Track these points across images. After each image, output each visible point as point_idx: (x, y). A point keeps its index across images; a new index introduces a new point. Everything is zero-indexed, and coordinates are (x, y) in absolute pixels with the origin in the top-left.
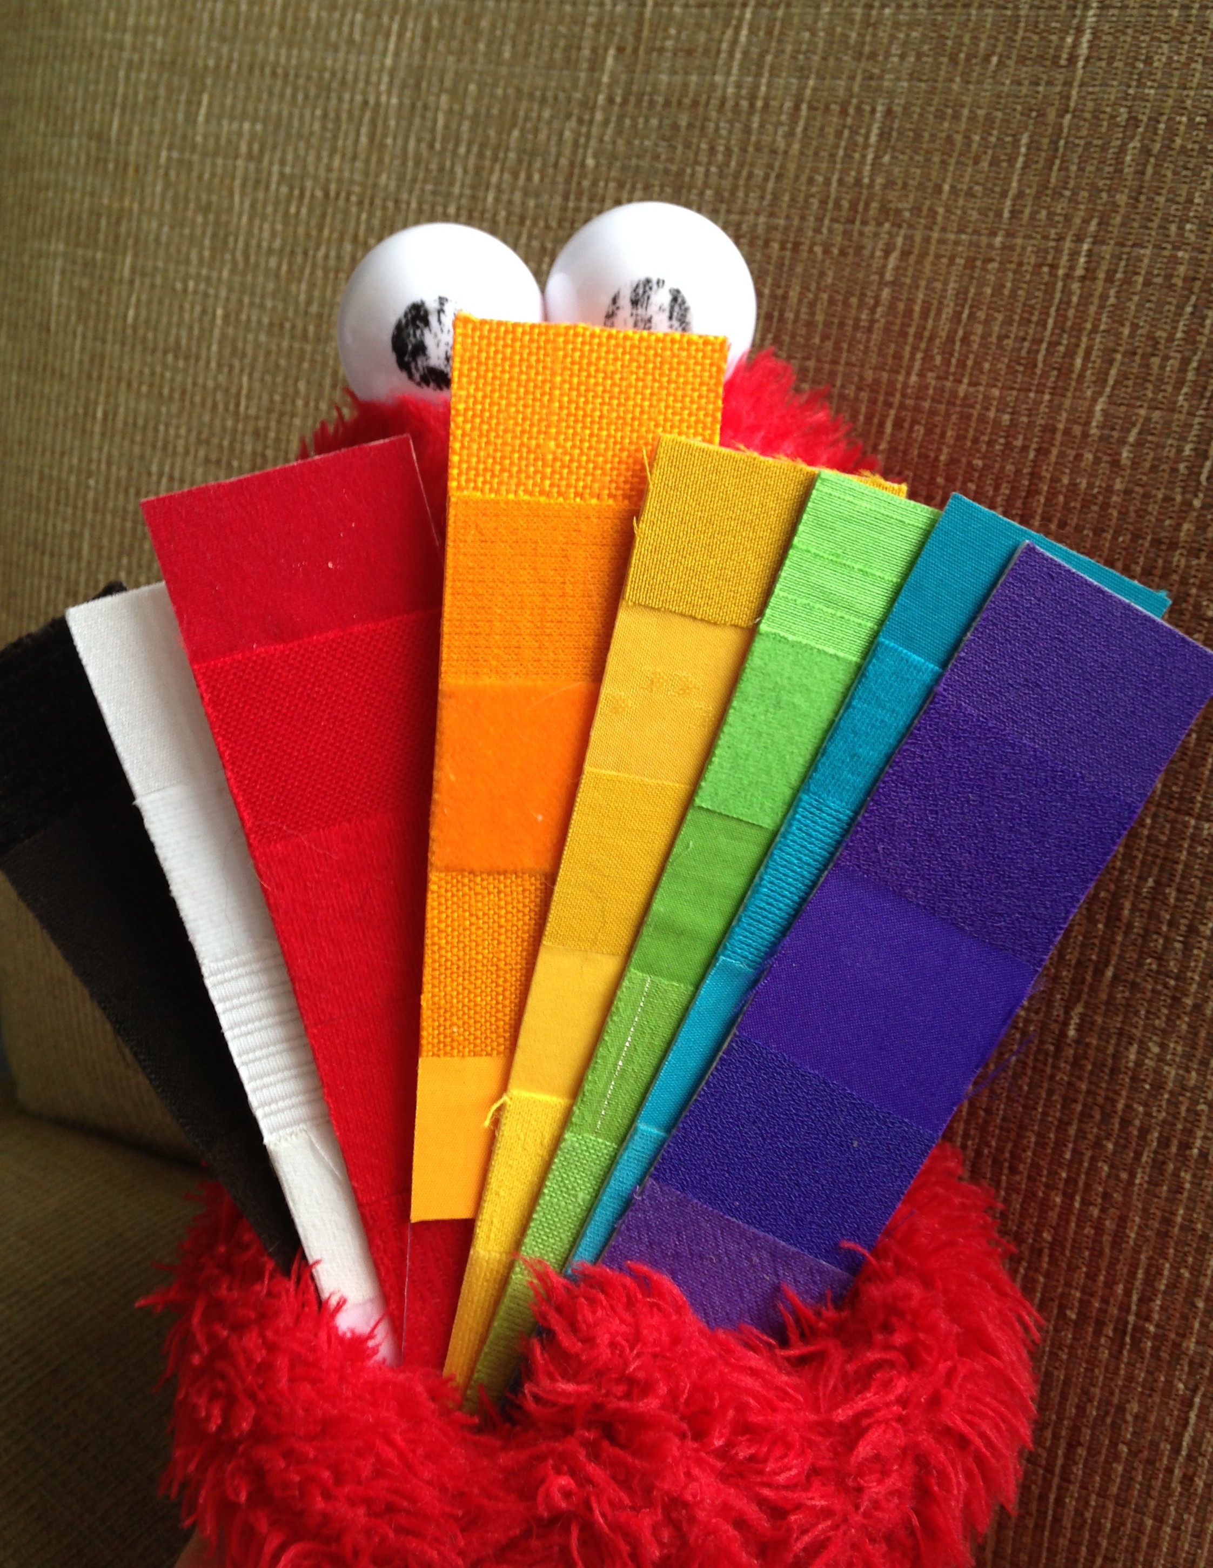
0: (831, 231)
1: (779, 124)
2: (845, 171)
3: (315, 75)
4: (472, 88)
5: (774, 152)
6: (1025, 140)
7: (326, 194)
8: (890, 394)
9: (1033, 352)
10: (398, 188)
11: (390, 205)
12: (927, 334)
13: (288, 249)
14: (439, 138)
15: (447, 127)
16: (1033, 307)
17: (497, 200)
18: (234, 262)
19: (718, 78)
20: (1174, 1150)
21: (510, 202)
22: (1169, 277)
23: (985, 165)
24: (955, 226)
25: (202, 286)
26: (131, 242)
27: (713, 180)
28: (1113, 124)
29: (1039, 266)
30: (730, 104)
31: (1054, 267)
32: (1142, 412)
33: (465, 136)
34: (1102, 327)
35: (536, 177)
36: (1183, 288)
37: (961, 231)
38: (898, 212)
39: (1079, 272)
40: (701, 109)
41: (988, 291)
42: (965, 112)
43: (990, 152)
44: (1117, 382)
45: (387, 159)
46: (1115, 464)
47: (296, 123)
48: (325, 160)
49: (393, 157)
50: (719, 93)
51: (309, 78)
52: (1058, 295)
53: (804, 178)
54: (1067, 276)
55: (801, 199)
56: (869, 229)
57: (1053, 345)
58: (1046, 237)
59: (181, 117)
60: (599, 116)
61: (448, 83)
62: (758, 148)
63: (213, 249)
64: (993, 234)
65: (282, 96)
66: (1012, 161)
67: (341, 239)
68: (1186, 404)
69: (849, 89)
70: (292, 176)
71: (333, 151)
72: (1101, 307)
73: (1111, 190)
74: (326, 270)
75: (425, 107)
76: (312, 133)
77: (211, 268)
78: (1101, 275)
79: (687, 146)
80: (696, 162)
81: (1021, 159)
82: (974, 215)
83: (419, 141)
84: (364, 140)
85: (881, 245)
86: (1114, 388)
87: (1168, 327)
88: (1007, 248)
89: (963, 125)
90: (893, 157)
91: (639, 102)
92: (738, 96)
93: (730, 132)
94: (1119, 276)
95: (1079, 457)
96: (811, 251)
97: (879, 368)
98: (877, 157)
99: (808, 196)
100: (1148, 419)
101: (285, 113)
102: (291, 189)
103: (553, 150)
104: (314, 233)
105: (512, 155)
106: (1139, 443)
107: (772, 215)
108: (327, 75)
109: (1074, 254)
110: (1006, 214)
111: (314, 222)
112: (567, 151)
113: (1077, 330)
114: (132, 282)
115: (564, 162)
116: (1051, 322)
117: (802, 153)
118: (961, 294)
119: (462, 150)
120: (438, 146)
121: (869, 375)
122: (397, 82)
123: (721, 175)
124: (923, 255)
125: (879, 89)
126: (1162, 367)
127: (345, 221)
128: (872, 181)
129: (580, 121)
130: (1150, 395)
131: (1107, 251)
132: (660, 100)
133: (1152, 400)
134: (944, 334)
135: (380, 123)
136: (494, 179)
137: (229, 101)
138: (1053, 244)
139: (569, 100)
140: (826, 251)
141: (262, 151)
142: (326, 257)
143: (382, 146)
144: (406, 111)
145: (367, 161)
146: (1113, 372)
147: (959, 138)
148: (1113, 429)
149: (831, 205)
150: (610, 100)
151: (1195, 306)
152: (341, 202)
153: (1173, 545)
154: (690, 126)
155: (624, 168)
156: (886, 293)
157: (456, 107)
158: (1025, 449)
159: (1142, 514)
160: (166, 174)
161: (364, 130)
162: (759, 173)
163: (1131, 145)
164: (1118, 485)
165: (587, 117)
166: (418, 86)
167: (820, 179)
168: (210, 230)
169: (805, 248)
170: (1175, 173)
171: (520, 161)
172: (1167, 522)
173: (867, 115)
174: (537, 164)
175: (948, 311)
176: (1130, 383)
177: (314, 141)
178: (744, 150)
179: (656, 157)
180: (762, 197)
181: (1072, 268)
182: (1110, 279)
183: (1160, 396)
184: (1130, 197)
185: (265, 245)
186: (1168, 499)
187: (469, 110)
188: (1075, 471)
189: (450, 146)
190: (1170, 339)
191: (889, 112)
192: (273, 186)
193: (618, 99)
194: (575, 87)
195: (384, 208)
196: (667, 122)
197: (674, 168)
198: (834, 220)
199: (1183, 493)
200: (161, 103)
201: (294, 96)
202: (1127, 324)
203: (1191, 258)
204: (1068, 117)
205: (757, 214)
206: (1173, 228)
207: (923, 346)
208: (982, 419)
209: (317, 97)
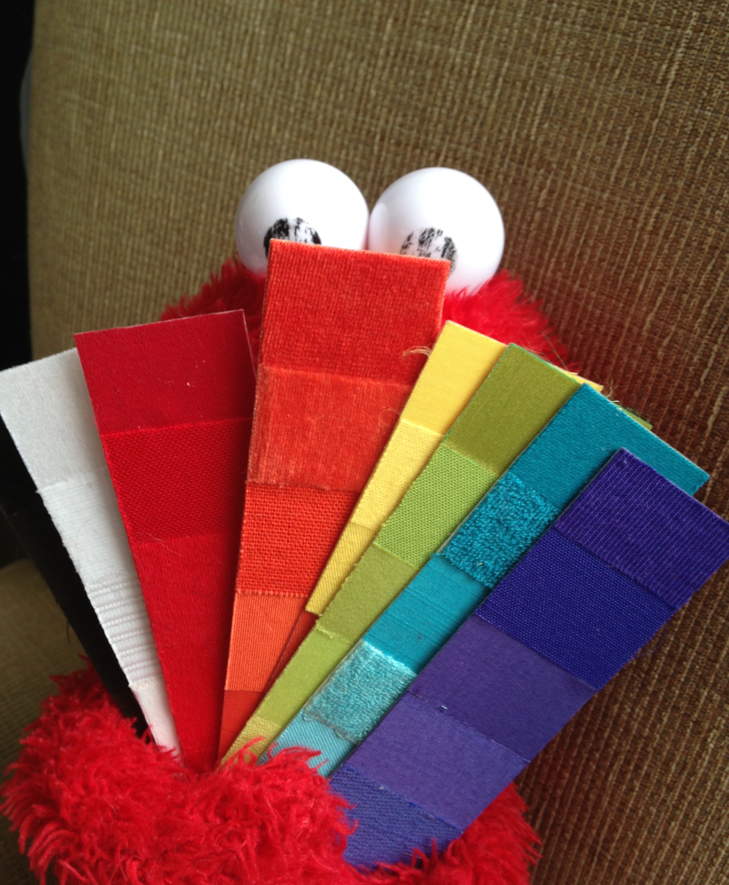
0: (509, 166)
1: (484, 88)
2: (521, 129)
3: (219, 8)
4: (308, 31)
5: (480, 107)
6: (629, 130)
7: (222, 88)
9: (617, 274)
10: (263, 89)
11: (258, 100)
12: (559, 247)
13: (199, 120)
14: (287, 60)
15: (292, 54)
16: (620, 244)
17: (318, 107)
18: (170, 122)
19: (452, 50)
20: (632, 768)
21: (326, 110)
22: (701, 243)
23: (603, 143)
24: (581, 180)
25: (152, 135)
26: (114, 100)
27: (443, 118)
28: (682, 133)
29: (627, 218)
30: (457, 69)
31: (636, 221)
32: (673, 328)
33: (302, 63)
34: (658, 268)
35: (341, 96)
36: (708, 253)
37: (584, 184)
38: (550, 163)
39: (649, 228)
40: (440, 69)
41: (596, 228)
42: (596, 104)
43: (608, 135)
44: (661, 305)
45: (257, 69)
46: (654, 357)
47: (207, 37)
48: (222, 65)
49: (261, 69)
50: (451, 61)
51: (215, 10)
52: (635, 241)
53: (496, 128)
54: (642, 229)
55: (494, 140)
56: (532, 170)
57: (629, 272)
58: (633, 200)
59: (143, 25)
60: (380, 63)
61: (295, 26)
62: (471, 103)
63: (158, 112)
64: (603, 191)
65: (200, 19)
66: (620, 143)
67: (229, 117)
68: (699, 330)
69: (528, 73)
70: (203, 73)
71: (227, 60)
72: (659, 254)
73: (676, 177)
74: (220, 136)
75: (281, 39)
76: (215, 47)
77: (157, 123)
78: (662, 233)
79: (430, 93)
80: (434, 105)
81: (625, 144)
82: (593, 175)
83: (276, 61)
84: (245, 55)
85: (537, 183)
86: (659, 309)
87: (696, 277)
88: (610, 202)
89: (593, 113)
90: (550, 126)
91: (404, 57)
92: (462, 65)
93: (456, 88)
94: (672, 236)
95: (634, 347)
96: (496, 177)
97: (530, 262)
98: (541, 124)
99: (498, 141)
100: (676, 333)
101: (201, 31)
102: (203, 80)
103: (352, 80)
104: (214, 111)
105: (329, 80)
106: (669, 348)
107: (476, 148)
108: (226, 10)
109: (648, 215)
110: (612, 179)
111: (215, 104)
112: (360, 83)
113: (643, 265)
114: (113, 126)
115: (358, 89)
116: (629, 256)
117: (496, 111)
118: (581, 225)
119: (300, 71)
120: (286, 66)
121: (524, 265)
122: (266, 20)
123: (448, 117)
124: (561, 195)
125: (546, 76)
126: (689, 302)
127: (232, 106)
128: (536, 139)
129: (369, 64)
130: (679, 318)
131: (667, 217)
132: (416, 58)
133: (680, 322)
134: (568, 250)
135: (254, 45)
136: (317, 93)
137: (170, 18)
138: (637, 205)
139: (364, 48)
140: (506, 179)
141: (187, 54)
142: (220, 128)
143: (255, 61)
144: (270, 40)
145: (246, 70)
146: (660, 298)
147: (590, 121)
148: (655, 334)
149: (510, 150)
150: (387, 53)
151: (714, 266)
152: (230, 94)
153: (680, 417)
154: (433, 79)
155: (392, 100)
156: (538, 215)
157: (298, 42)
158: (606, 334)
159: (665, 392)
160: (134, 61)
161: (246, 49)
162: (471, 119)
163: (691, 149)
164: (654, 371)
165: (373, 62)
166: (277, 25)
167: (505, 130)
168: (157, 100)
169: (493, 174)
170: (715, 173)
171: (333, 84)
172: (678, 402)
173: (537, 94)
174: (342, 89)
175: (573, 234)
176: (669, 307)
177: (217, 52)
178: (463, 101)
179: (411, 96)
180: (471, 136)
181: (646, 224)
182: (666, 237)
183: (684, 321)
184: (685, 184)
185: (187, 114)
186: (680, 387)
187: (306, 46)
188: (631, 356)
189: (294, 67)
190: (696, 285)
191: (550, 94)
192: (193, 77)
193: (392, 53)
194: (367, 41)
195: (254, 102)
196: (419, 74)
197: (421, 105)
198: (512, 160)
199: (690, 385)
200: (132, 14)
201: (207, 19)
202: (673, 269)
203: (716, 234)
204: (657, 121)
205: (468, 146)
206: (708, 212)
207: (556, 254)
208: (585, 309)
209: (220, 23)
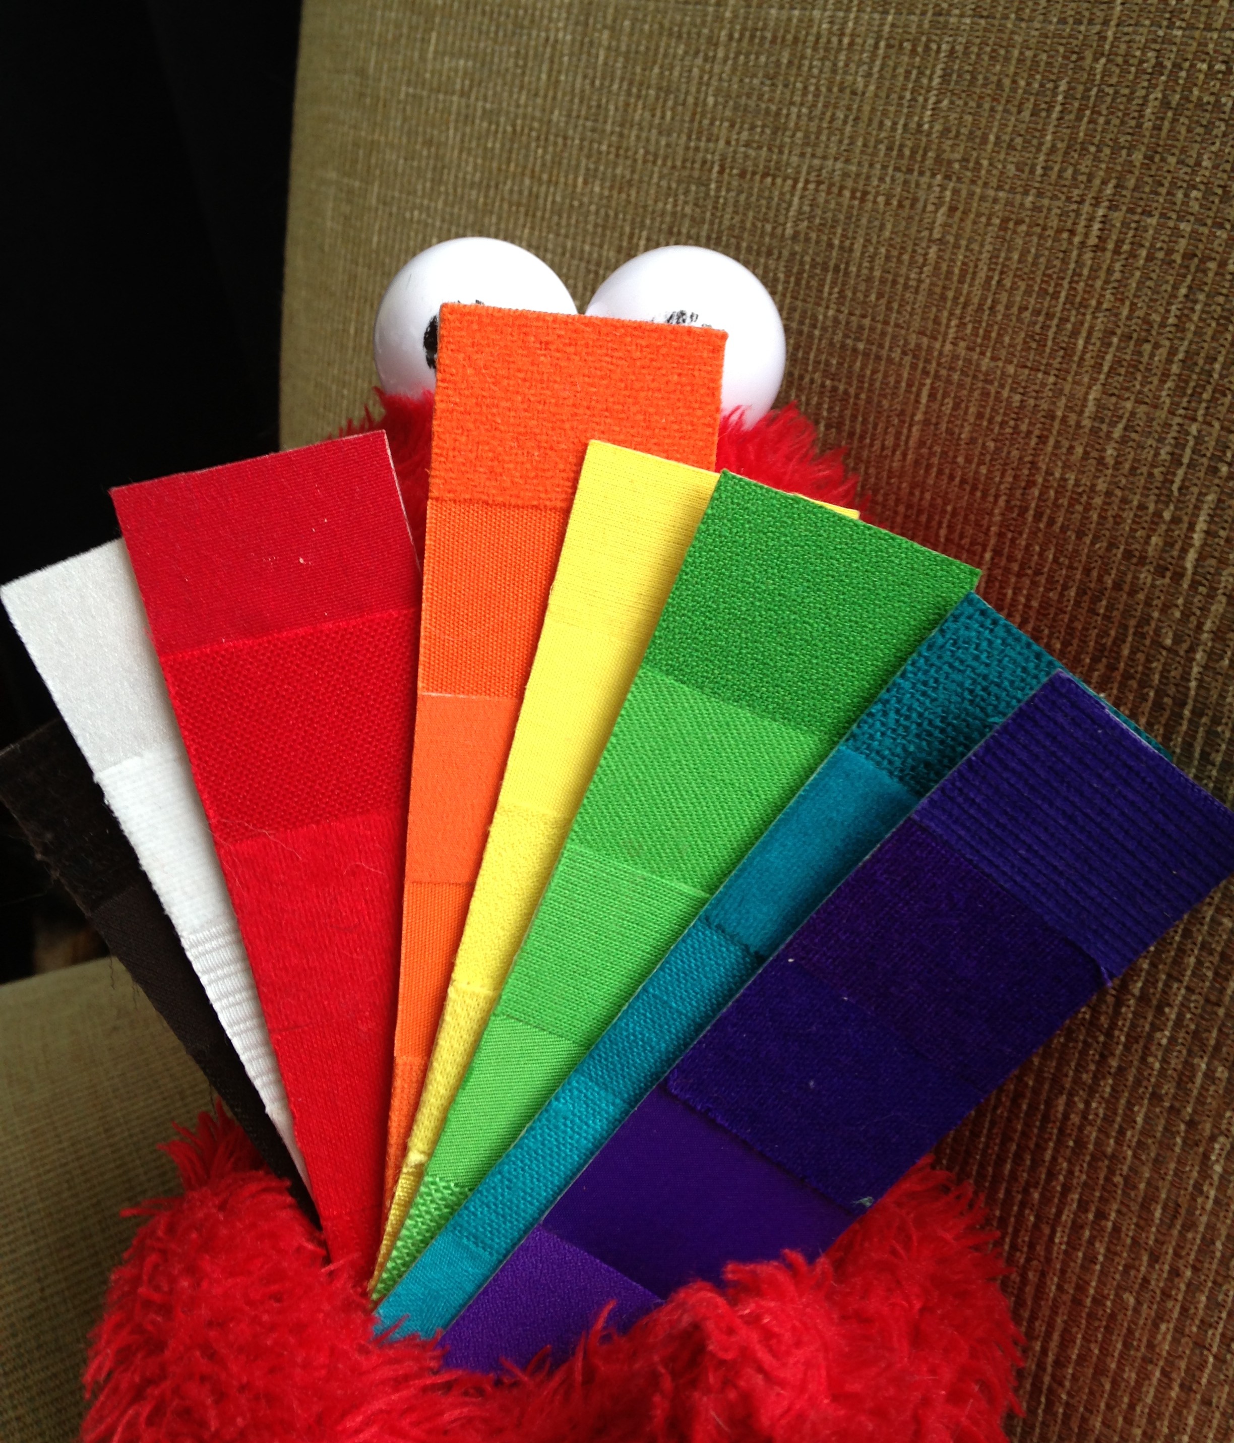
0: (893, 180)
1: (860, 63)
2: (909, 116)
3: (512, 11)
4: (627, 23)
5: (854, 93)
6: (1063, 86)
7: (514, 131)
8: (927, 361)
9: (1046, 327)
10: (567, 123)
11: (560, 141)
12: (962, 300)
13: (485, 183)
14: (599, 74)
15: (605, 64)
16: (1050, 276)
17: (638, 137)
18: (447, 194)
19: (817, 13)
21: (648, 140)
22: (1170, 252)
23: (1026, 115)
24: (994, 182)
25: (424, 216)
26: (378, 172)
27: (804, 121)
28: (1140, 72)
29: (1059, 231)
30: (823, 40)
31: (1072, 232)
32: (1129, 405)
33: (619, 73)
34: (1105, 306)
35: (669, 114)
36: (1181, 266)
37: (999, 188)
38: (950, 162)
39: (1093, 241)
40: (800, 45)
41: (1016, 256)
42: (1016, 53)
43: (1032, 99)
44: (1111, 368)
45: (560, 95)
46: (1101, 461)
47: (496, 60)
48: (515, 96)
49: (564, 94)
50: (815, 30)
51: (508, 16)
52: (1072, 266)
53: (875, 124)
54: (1083, 244)
55: (872, 143)
56: (925, 180)
57: (1064, 320)
58: (1069, 199)
59: (416, 54)
60: (721, 54)
61: (609, 20)
62: (841, 90)
63: (433, 180)
64: (1026, 193)
65: (488, 32)
66: (1049, 110)
67: (523, 174)
68: (1168, 401)
69: (920, 26)
70: (491, 111)
71: (522, 88)
72: (1107, 282)
73: (1131, 149)
74: (510, 205)
75: (591, 43)
76: (507, 70)
77: (431, 199)
78: (1111, 246)
79: (786, 86)
80: (792, 103)
81: (1058, 108)
82: (1011, 169)
83: (585, 77)
84: (544, 76)
85: (932, 199)
86: (1108, 375)
87: (1162, 310)
88: (1036, 208)
89: (1012, 70)
90: (952, 102)
91: (752, 37)
92: (830, 32)
93: (821, 71)
94: (1126, 247)
95: (1071, 448)
96: (875, 202)
97: (922, 333)
98: (938, 102)
99: (878, 142)
100: (1133, 414)
101: (489, 50)
102: (490, 123)
103: (683, 87)
104: (504, 167)
105: (652, 92)
106: (1124, 440)
107: (847, 161)
108: (521, 12)
109: (1091, 219)
110: (1039, 171)
111: (505, 156)
112: (693, 90)
113: (1084, 304)
114: (377, 209)
115: (691, 100)
116: (1063, 294)
117: (876, 96)
118: (994, 256)
119: (615, 87)
120: (597, 83)
121: (913, 339)
122: (573, 17)
123: (810, 119)
124: (965, 212)
125: (946, 25)
126: (1152, 355)
127: (526, 157)
128: (931, 128)
129: (706, 59)
130: (1138, 387)
131: (1117, 217)
132: (769, 35)
133: (1140, 392)
134: (976, 300)
135: (556, 60)
136: (637, 118)
137: (450, 39)
138: (1075, 206)
139: (699, 34)
140: (888, 203)
141: (471, 87)
142: (511, 191)
143: (557, 82)
144: (576, 49)
145: (545, 96)
146: (1109, 357)
147: (1007, 82)
148: (1103, 422)
149: (895, 153)
150: (731, 37)
151: (1190, 288)
152: (524, 138)
153: (1143, 560)
154: (790, 62)
155: (736, 108)
156: (933, 251)
157: (614, 43)
158: (1029, 433)
159: (1118, 520)
160: (404, 110)
161: (545, 67)
162: (840, 115)
163: (1152, 97)
164: (1101, 486)
165: (711, 54)
166: (586, 24)
167: (888, 123)
168: (432, 162)
169: (870, 197)
170: (1189, 131)
171: (657, 98)
172: (1138, 534)
173: (933, 54)
174: (670, 103)
175: (982, 275)
176: (1123, 371)
177: (509, 77)
178: (829, 90)
179: (760, 97)
180: (840, 142)
181: (1086, 235)
182: (1117, 251)
183: (1146, 390)
184: (1145, 157)
185: (469, 177)
186: (1142, 507)
187: (623, 48)
188: (1066, 466)
189: (607, 83)
190: (1163, 325)
191: (952, 51)
192: (477, 121)
193: (736, 35)
194: (704, 22)
195: (555, 144)
196: (773, 59)
197: (774, 108)
198: (897, 169)
199: (1156, 502)
200: (403, 41)
201: (496, 33)
202: (1128, 303)
203: (1193, 231)
204: (1103, 60)
205: (836, 159)
206: (1180, 195)
207: (958, 312)
208: (998, 398)
209: (514, 34)
